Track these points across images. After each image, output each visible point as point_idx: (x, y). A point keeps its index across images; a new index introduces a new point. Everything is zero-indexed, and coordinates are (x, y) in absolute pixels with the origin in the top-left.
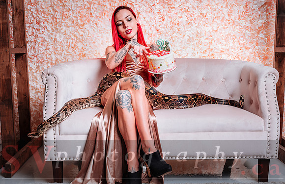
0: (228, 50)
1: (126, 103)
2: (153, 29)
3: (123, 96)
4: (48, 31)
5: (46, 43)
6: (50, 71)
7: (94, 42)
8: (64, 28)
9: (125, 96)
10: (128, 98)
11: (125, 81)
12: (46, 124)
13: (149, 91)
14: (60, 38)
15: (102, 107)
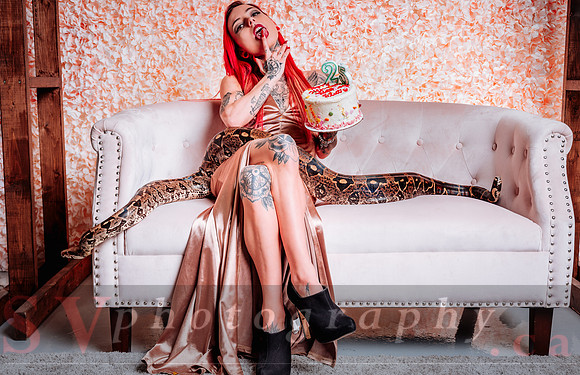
0: (470, 84)
1: (260, 191)
2: (318, 40)
3: (253, 177)
4: (106, 43)
5: (101, 67)
6: (108, 124)
7: (198, 67)
8: (138, 37)
9: (257, 175)
10: (264, 181)
11: (259, 145)
12: (98, 232)
13: (308, 167)
14: (129, 57)
15: (212, 197)
